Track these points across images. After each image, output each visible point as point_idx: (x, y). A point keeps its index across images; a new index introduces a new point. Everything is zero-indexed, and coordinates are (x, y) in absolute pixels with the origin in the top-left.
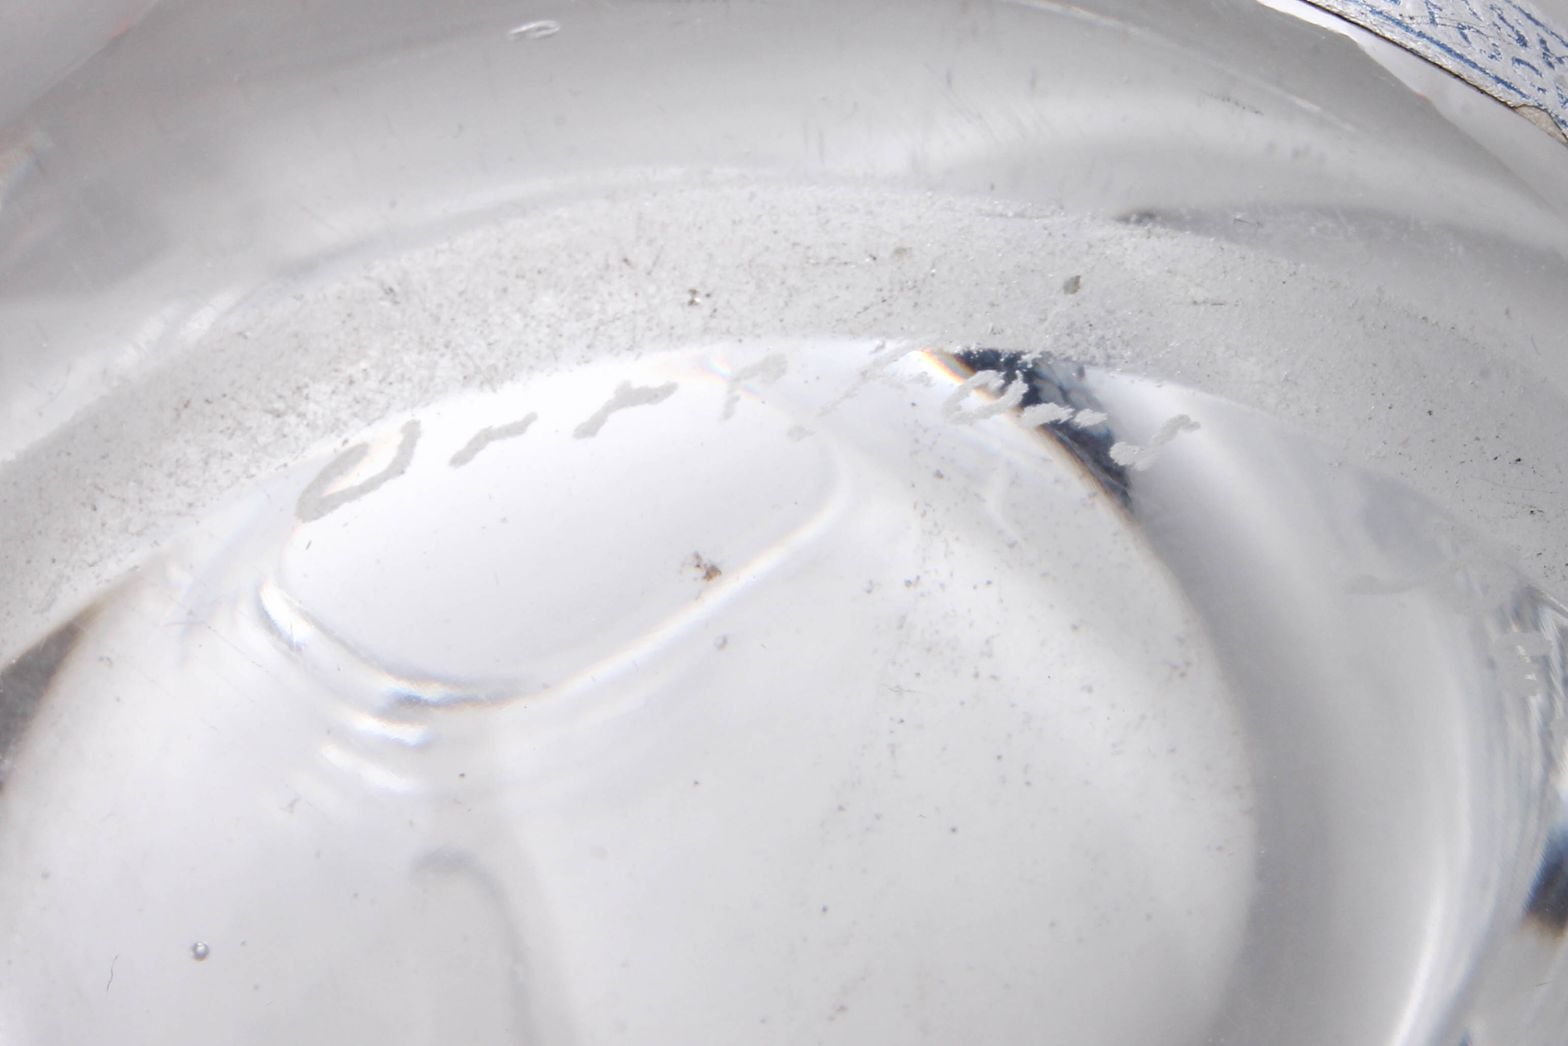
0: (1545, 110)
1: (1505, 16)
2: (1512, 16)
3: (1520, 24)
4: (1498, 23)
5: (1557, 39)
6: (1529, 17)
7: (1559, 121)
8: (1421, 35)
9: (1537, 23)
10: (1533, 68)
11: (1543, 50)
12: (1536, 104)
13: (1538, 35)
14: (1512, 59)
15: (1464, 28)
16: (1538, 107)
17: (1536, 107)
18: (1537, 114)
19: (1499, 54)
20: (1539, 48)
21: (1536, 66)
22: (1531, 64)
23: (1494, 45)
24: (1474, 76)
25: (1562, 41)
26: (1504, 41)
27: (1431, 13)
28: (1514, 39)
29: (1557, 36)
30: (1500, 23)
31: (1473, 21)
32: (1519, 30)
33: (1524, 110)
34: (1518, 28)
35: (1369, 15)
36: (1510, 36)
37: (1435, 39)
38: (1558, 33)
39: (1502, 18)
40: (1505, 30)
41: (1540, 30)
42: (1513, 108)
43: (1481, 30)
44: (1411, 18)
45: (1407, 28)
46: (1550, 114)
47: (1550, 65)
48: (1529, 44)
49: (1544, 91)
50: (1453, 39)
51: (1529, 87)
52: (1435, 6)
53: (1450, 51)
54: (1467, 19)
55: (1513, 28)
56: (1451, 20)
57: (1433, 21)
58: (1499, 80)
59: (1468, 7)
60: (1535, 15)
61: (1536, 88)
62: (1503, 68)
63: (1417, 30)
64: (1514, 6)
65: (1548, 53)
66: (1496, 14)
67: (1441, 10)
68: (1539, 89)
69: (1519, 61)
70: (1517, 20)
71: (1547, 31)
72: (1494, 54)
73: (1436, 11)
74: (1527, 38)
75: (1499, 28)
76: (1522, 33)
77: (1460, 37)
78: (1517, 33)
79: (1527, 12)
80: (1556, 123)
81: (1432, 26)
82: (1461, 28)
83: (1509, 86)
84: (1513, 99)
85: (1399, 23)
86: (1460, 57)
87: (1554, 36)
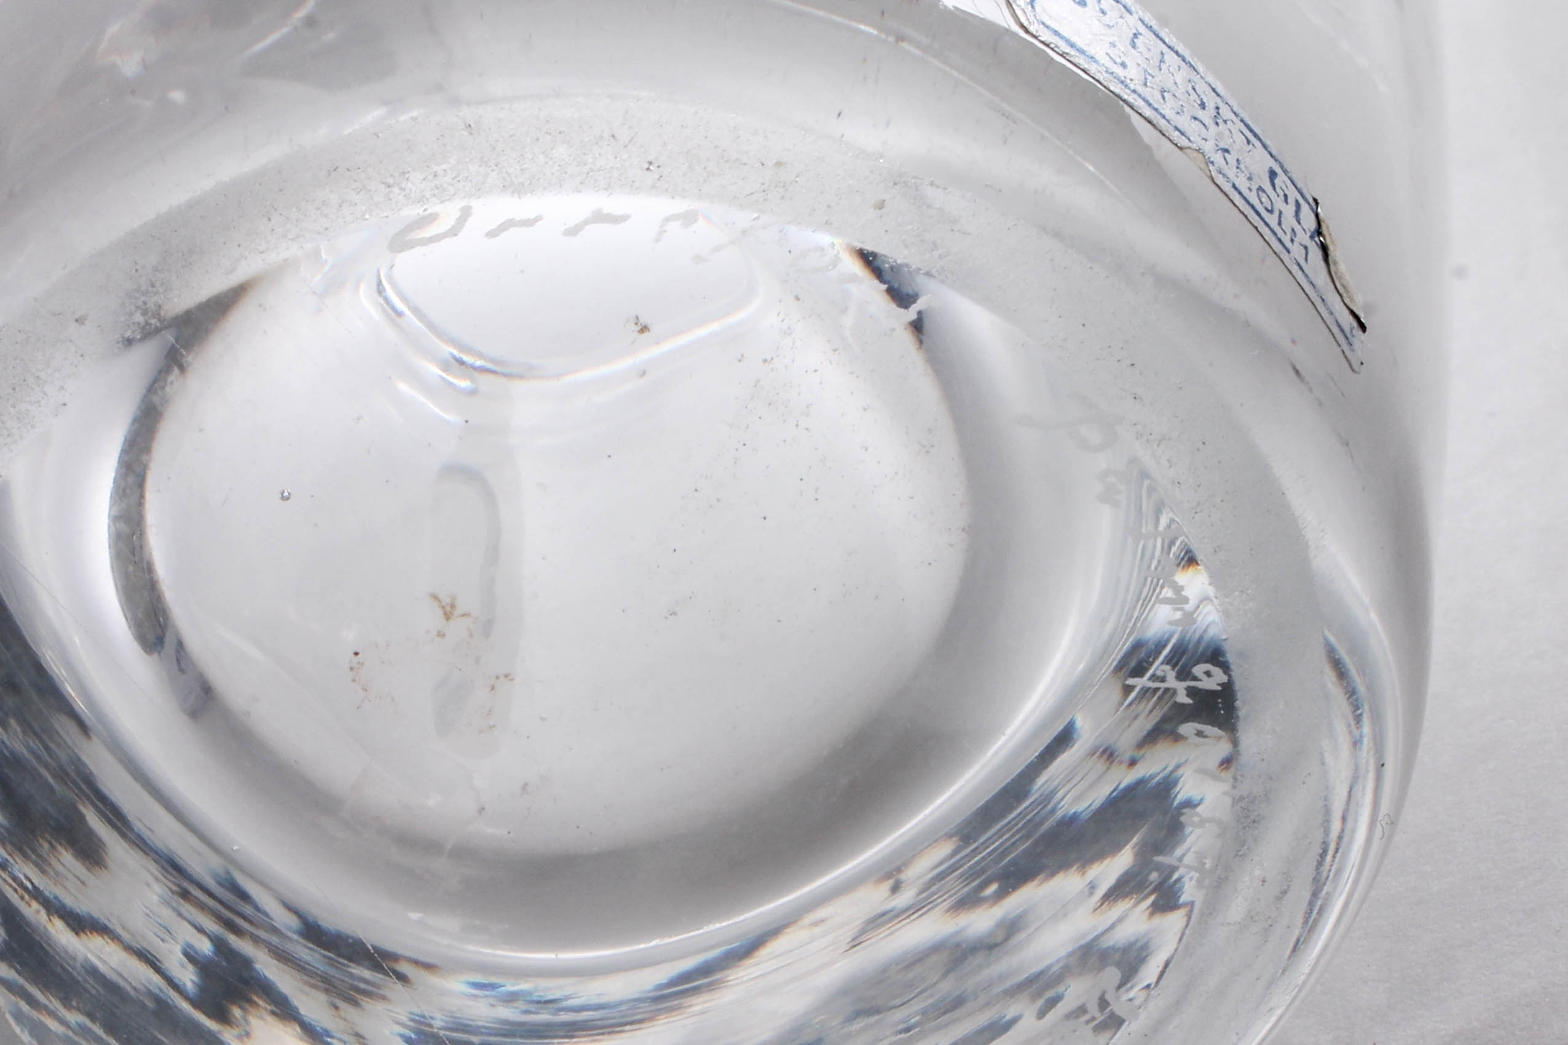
0: (1202, 153)
1: (1197, 88)
2: (1201, 87)
3: (1205, 94)
4: (1190, 92)
5: (1229, 108)
6: (1214, 90)
7: (1209, 161)
8: (1134, 91)
9: (1218, 95)
10: (1204, 125)
11: (1216, 114)
12: (1197, 148)
13: (1216, 103)
14: (1191, 116)
15: (1165, 91)
16: (1198, 151)
17: (1196, 150)
18: (1195, 154)
19: (1183, 112)
20: (1213, 112)
21: (1206, 124)
22: (1204, 122)
23: (1182, 106)
24: (1162, 123)
25: (1232, 110)
26: (1190, 104)
27: (1146, 79)
28: (1197, 103)
29: (1229, 105)
30: (1191, 91)
31: (1173, 88)
32: (1204, 98)
33: (1188, 151)
34: (1203, 96)
35: (1104, 73)
36: (1195, 101)
37: (1143, 95)
38: (1231, 104)
39: (1194, 89)
40: (1194, 96)
41: (1218, 100)
42: (1181, 148)
43: (1177, 95)
44: (1131, 80)
45: (1126, 86)
46: (1204, 156)
47: (1217, 124)
48: (1207, 108)
49: (1206, 140)
50: (1155, 98)
51: (1197, 137)
52: (1150, 74)
53: (1150, 105)
54: (1169, 85)
55: (1199, 96)
56: (1158, 85)
57: (1145, 84)
58: (1177, 129)
59: (1172, 78)
60: (1219, 90)
61: (1201, 138)
62: (1183, 122)
63: (1132, 88)
64: (1206, 82)
65: (1218, 116)
66: (1191, 86)
67: (1153, 77)
68: (1203, 139)
69: (1195, 118)
70: (1204, 92)
71: (1223, 102)
72: (1179, 111)
73: (1149, 78)
74: (1207, 104)
75: (1189, 95)
76: (1205, 101)
77: (1160, 97)
78: (1202, 100)
79: (1214, 87)
80: (1207, 163)
81: (1144, 88)
82: (1163, 91)
83: (1182, 134)
84: (1183, 142)
85: (1122, 82)
86: (1156, 110)
87: (1227, 105)
